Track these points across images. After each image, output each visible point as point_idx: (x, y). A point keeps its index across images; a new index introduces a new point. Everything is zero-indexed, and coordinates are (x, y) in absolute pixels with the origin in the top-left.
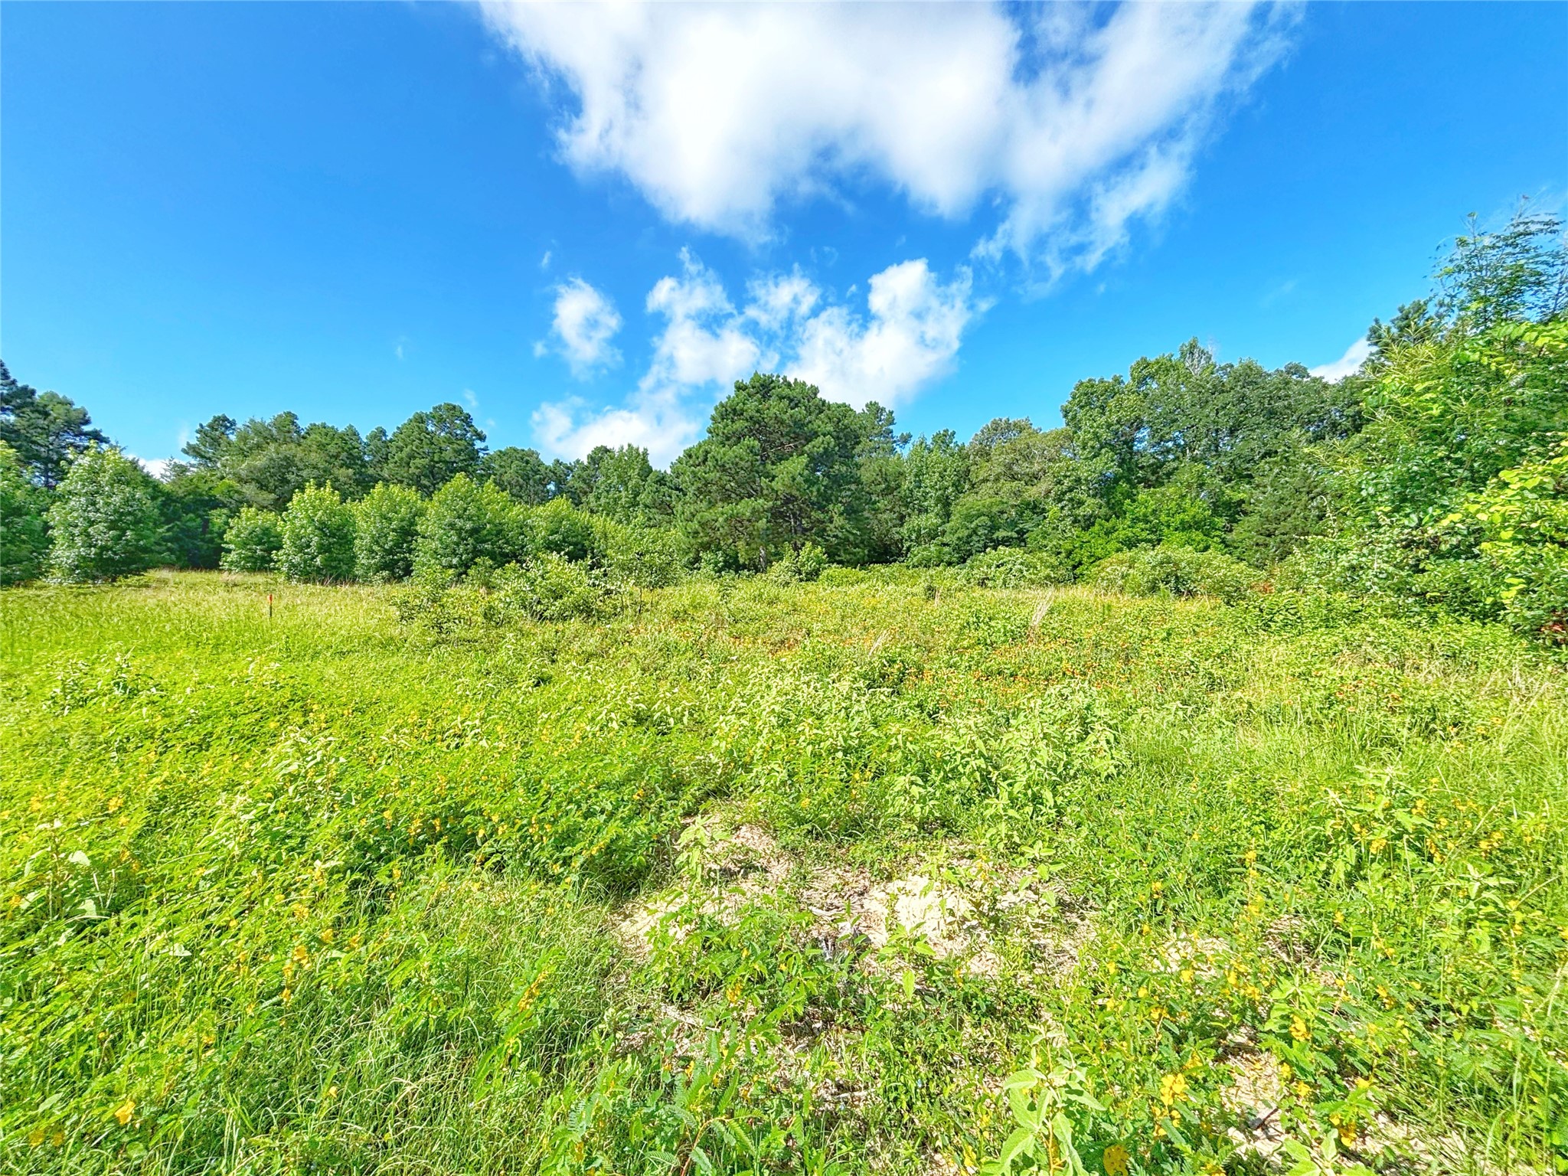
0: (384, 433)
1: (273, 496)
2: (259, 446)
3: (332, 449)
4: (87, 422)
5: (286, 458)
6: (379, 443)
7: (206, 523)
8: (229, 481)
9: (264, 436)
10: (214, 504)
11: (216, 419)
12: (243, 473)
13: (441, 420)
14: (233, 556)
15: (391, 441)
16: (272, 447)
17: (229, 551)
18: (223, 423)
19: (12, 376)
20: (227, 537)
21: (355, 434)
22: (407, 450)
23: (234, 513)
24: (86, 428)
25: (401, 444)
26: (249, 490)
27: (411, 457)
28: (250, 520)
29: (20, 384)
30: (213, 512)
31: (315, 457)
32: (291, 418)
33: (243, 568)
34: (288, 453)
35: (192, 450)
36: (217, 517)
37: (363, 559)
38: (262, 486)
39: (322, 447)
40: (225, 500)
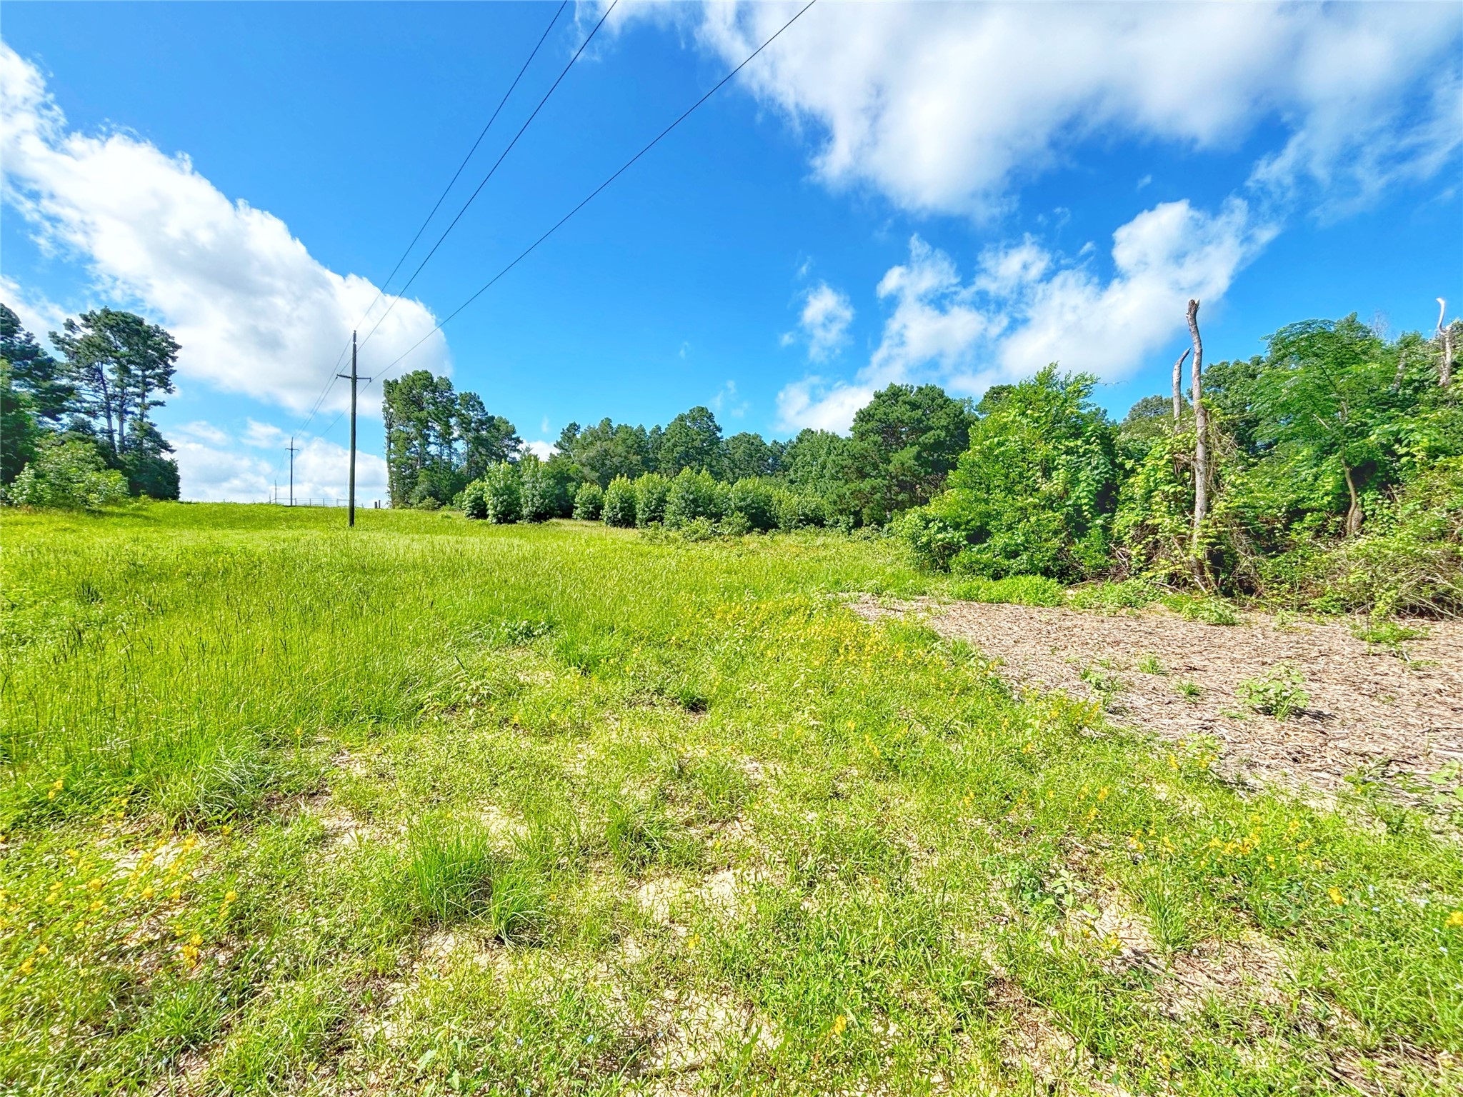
0: (659, 428)
1: (598, 474)
2: (591, 443)
3: (629, 442)
4: (514, 432)
5: (605, 451)
6: (657, 436)
7: (566, 490)
8: (577, 465)
9: (595, 436)
10: (570, 479)
11: (571, 425)
12: (584, 461)
13: (694, 419)
14: (578, 511)
15: (664, 434)
16: (598, 443)
17: (577, 508)
18: (574, 427)
19: (486, 410)
20: (577, 500)
21: (643, 430)
22: (672, 441)
23: (579, 486)
24: (514, 436)
25: (669, 437)
26: (586, 470)
27: (675, 445)
28: (588, 490)
29: (490, 415)
30: (569, 484)
31: (621, 449)
32: (608, 422)
33: (584, 518)
34: (607, 448)
35: (559, 445)
36: (571, 487)
37: (639, 516)
38: (593, 468)
39: (624, 441)
40: (575, 477)
